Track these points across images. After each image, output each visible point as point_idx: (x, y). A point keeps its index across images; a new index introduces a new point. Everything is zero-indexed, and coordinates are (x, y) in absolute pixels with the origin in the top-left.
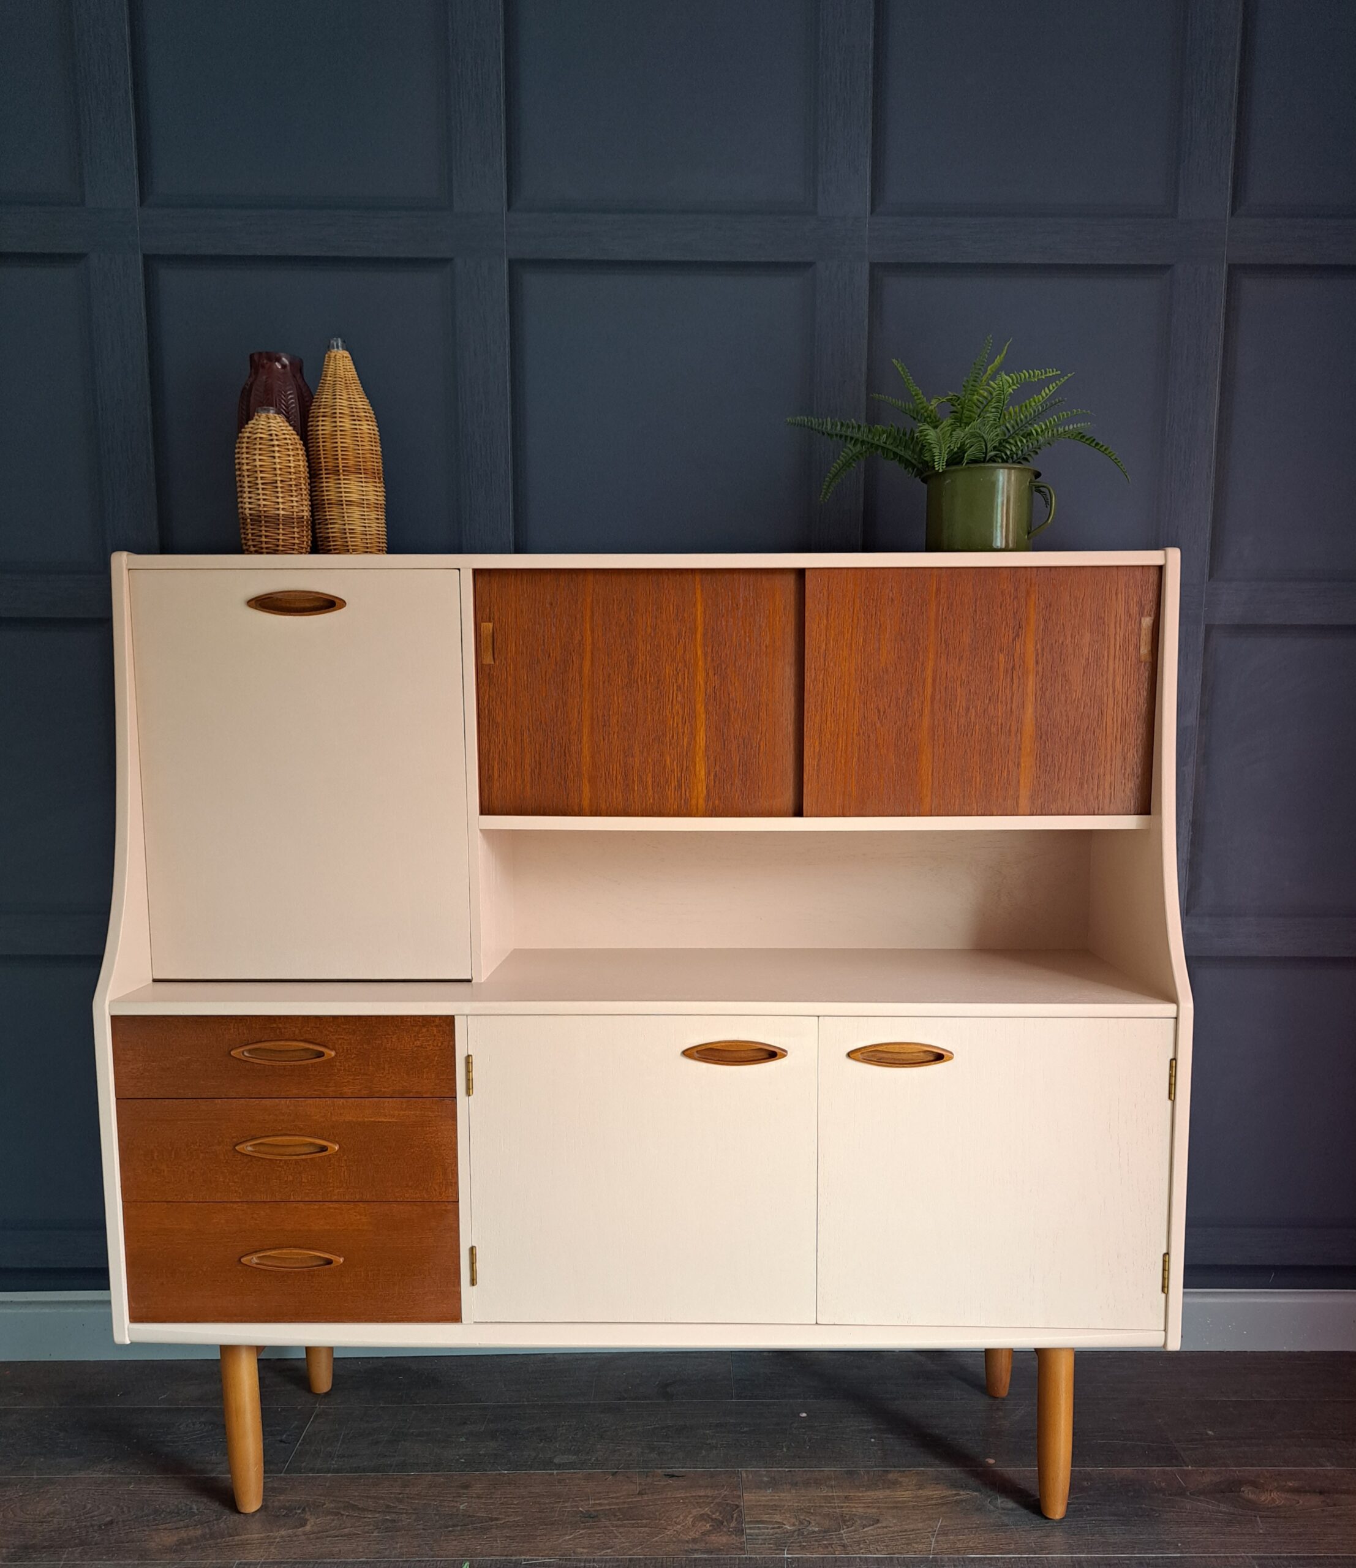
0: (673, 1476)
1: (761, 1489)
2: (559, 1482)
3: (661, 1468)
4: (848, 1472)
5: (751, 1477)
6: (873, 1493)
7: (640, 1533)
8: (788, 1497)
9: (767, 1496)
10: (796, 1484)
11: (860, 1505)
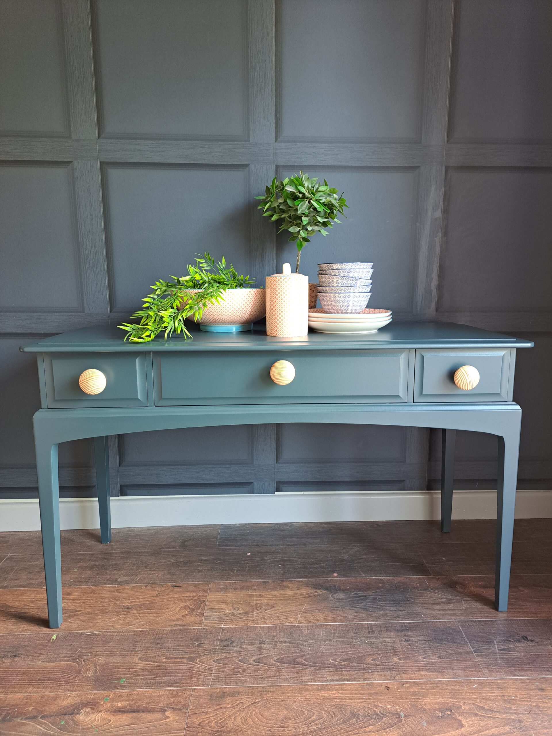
0: (176, 586)
1: (219, 592)
2: (117, 590)
3: (171, 582)
4: (264, 582)
5: (215, 586)
6: (274, 592)
7: (150, 616)
8: (231, 595)
9: (221, 595)
10: (236, 589)
11: (267, 599)
